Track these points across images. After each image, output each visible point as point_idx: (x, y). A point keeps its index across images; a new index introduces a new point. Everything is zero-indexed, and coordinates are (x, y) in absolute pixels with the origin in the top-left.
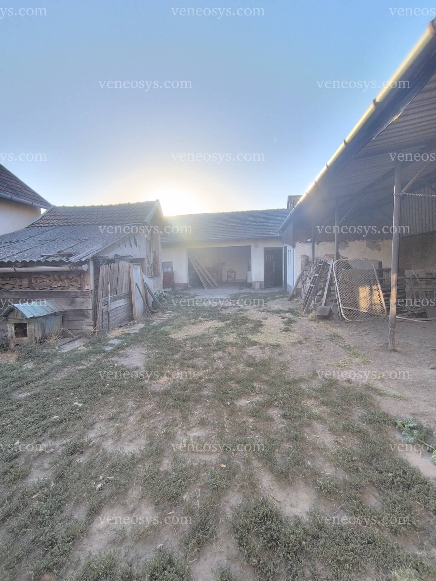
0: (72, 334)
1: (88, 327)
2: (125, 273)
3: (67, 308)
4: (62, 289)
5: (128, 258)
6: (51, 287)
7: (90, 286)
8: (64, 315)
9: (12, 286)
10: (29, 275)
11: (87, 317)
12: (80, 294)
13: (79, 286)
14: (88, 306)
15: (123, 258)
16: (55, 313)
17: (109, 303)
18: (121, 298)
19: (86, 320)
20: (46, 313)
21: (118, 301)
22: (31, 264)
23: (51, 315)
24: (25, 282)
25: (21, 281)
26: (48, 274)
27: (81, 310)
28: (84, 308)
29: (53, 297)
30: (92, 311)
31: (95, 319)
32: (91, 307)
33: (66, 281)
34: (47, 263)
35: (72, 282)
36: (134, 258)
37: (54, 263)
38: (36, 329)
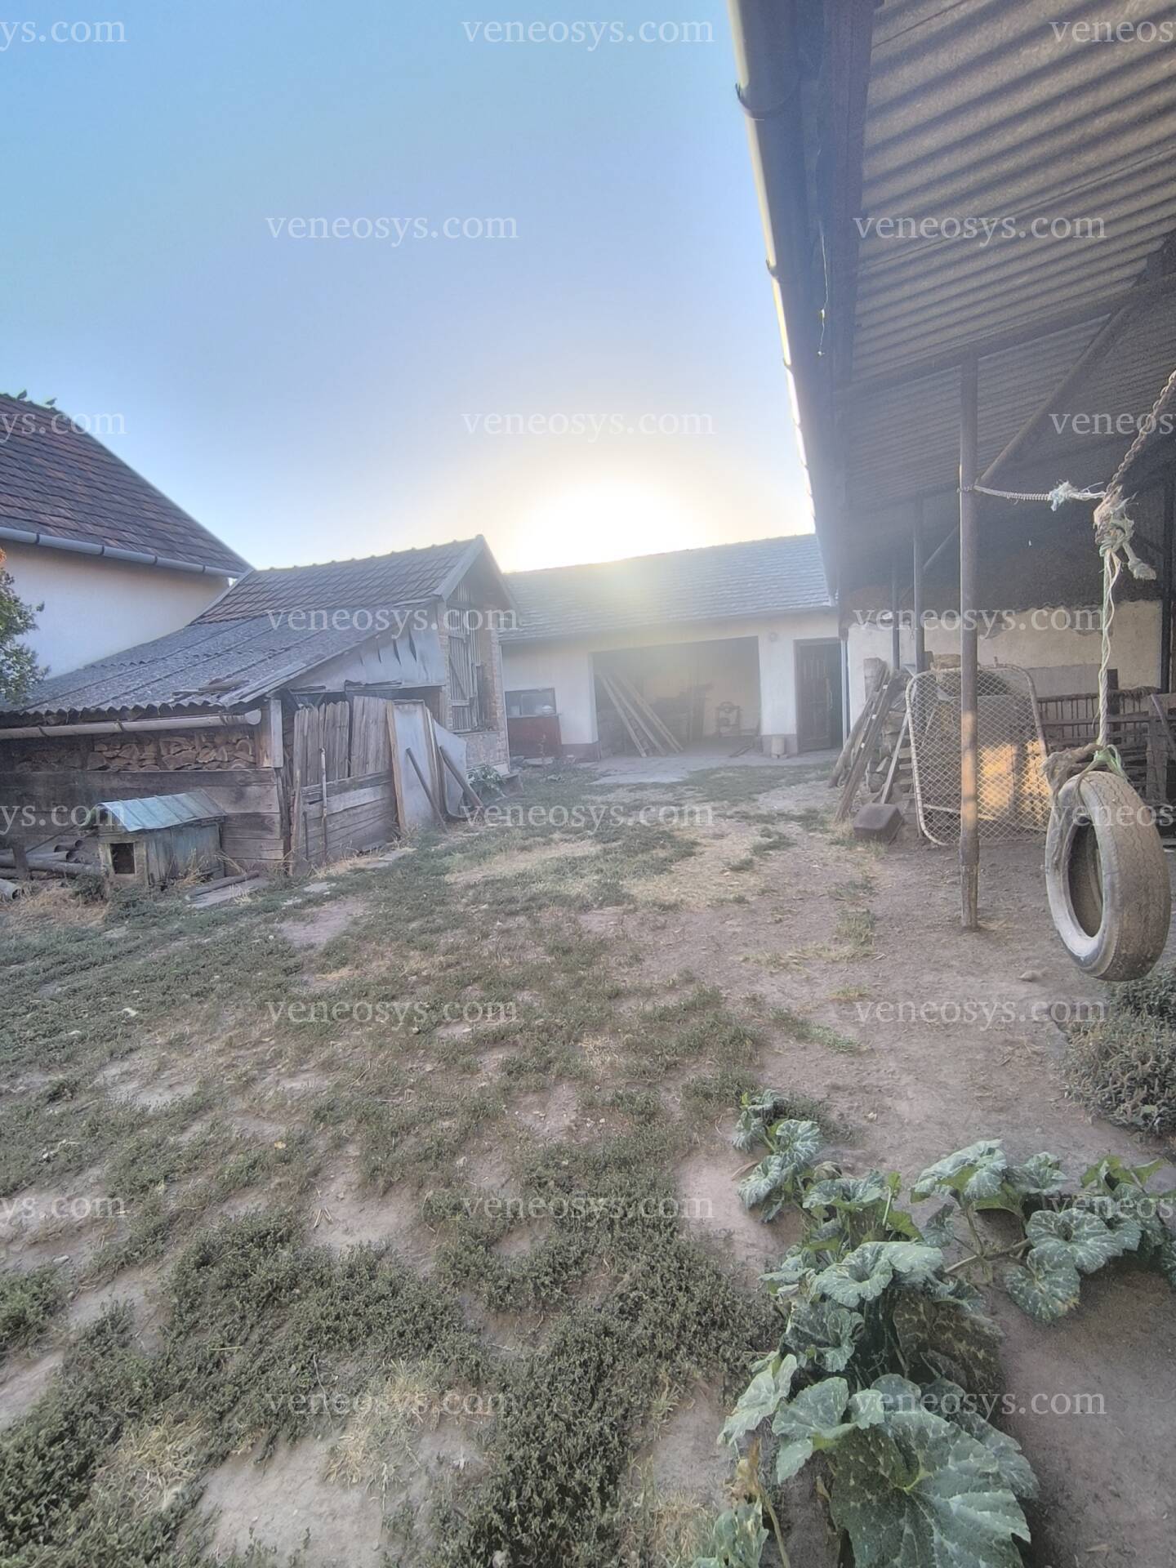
0: (238, 867)
1: (274, 854)
2: (372, 727)
3: (230, 810)
4: (219, 767)
5: (386, 687)
6: (197, 763)
7: (273, 757)
8: (222, 825)
9: (125, 762)
10: (155, 735)
11: (270, 830)
12: (253, 779)
13: (251, 759)
14: (272, 808)
15: (369, 690)
16: (199, 820)
17: (325, 799)
18: (362, 786)
19: (269, 837)
20: (177, 822)
21: (352, 793)
22: (150, 712)
23: (187, 825)
24: (150, 751)
25: (142, 750)
26: (189, 733)
27: (257, 815)
28: (263, 810)
29: (202, 786)
30: (278, 817)
31: (287, 835)
32: (276, 809)
33: (223, 749)
34: (179, 711)
35: (236, 751)
36: (404, 685)
37: (193, 710)
38: (153, 856)
